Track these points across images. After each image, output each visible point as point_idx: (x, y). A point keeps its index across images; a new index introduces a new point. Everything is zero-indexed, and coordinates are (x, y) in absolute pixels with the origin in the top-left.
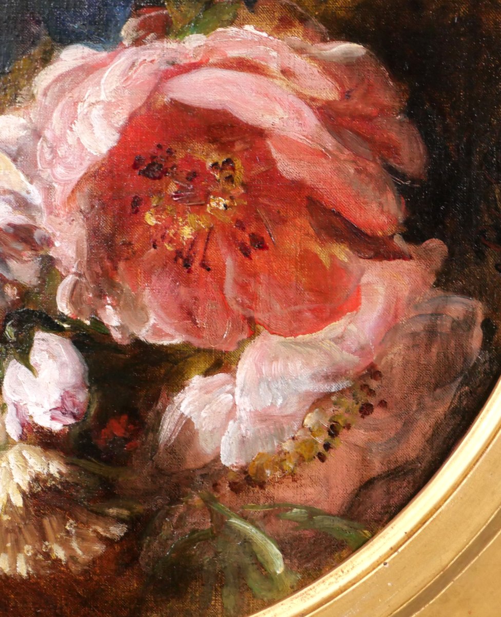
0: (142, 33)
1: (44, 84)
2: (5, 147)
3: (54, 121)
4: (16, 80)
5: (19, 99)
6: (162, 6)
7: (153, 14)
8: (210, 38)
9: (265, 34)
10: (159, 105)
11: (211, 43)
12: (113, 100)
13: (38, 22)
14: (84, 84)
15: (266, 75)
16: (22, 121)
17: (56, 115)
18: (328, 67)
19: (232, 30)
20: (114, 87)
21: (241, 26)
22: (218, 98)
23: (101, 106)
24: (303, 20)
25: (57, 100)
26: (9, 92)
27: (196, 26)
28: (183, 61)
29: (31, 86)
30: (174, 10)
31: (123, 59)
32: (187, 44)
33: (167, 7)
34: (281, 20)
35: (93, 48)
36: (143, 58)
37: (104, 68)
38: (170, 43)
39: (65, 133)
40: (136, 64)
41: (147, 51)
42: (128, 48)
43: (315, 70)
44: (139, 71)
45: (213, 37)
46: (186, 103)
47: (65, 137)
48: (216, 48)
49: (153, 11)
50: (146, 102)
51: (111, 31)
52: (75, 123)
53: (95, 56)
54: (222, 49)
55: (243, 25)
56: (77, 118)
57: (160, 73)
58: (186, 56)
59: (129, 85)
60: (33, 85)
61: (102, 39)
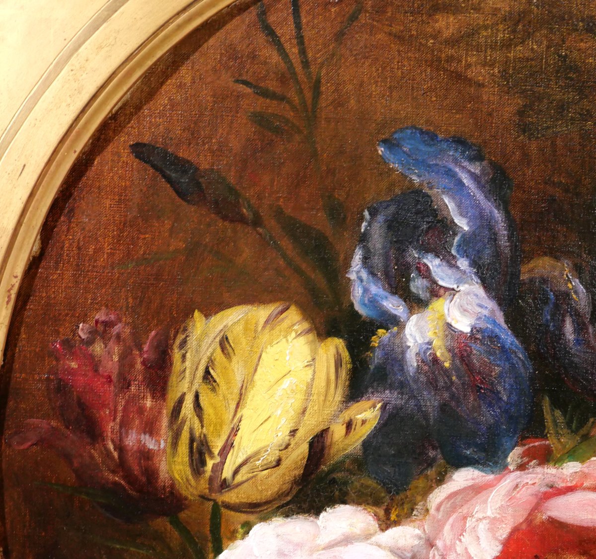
0: (526, 460)
1: (438, 500)
2: (399, 552)
3: (445, 534)
4: (413, 496)
5: (415, 513)
6: (545, 437)
7: (537, 444)
8: (585, 465)
10: (537, 521)
11: (586, 470)
12: (498, 516)
13: (434, 448)
14: (473, 501)
16: (418, 532)
17: (447, 528)
20: (499, 505)
22: (590, 517)
23: (487, 521)
25: (448, 515)
26: (406, 506)
27: (572, 454)
28: (561, 485)
29: (426, 501)
30: (555, 441)
31: (508, 481)
32: (564, 470)
33: (549, 438)
35: (482, 471)
36: (526, 481)
37: (491, 489)
38: (550, 469)
39: (455, 543)
40: (519, 486)
41: (530, 475)
42: (513, 472)
44: (521, 492)
45: (587, 465)
46: (562, 520)
47: (455, 546)
48: (590, 474)
49: (537, 441)
50: (527, 519)
51: (499, 458)
52: (463, 535)
53: (483, 478)
56: (465, 530)
57: (540, 494)
58: (564, 481)
59: (513, 503)
60: (428, 501)
61: (490, 464)
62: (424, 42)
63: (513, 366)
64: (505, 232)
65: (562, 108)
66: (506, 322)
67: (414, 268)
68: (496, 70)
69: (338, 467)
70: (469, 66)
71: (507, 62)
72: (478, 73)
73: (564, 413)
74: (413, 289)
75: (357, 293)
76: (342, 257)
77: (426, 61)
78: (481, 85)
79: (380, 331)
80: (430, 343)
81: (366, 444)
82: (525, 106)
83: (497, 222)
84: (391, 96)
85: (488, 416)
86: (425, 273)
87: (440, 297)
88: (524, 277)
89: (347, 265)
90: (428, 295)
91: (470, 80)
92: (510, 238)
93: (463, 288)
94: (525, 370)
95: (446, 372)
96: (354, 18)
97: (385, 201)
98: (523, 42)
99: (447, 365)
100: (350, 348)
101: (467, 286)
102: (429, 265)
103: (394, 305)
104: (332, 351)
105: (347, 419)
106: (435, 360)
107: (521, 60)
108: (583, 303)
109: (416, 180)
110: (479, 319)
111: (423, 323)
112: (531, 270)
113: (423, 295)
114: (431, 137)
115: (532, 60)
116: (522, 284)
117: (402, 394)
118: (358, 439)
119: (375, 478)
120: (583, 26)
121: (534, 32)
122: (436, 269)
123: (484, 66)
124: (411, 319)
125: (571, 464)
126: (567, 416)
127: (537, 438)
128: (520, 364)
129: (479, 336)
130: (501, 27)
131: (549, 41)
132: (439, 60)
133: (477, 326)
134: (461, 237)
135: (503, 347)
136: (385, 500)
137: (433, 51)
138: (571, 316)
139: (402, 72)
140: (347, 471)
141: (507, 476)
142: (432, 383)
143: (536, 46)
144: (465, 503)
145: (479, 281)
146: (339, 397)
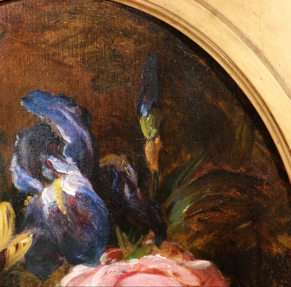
0: (109, 259)
1: (66, 282)
4: (53, 281)
6: (118, 247)
7: (114, 251)
8: (140, 260)
9: (165, 258)
11: (141, 263)
13: (62, 256)
14: (84, 282)
15: (166, 276)
18: (194, 272)
19: (150, 257)
21: (154, 255)
24: (182, 251)
27: (134, 255)
28: (129, 271)
29: (60, 283)
30: (124, 249)
31: (101, 270)
32: (130, 263)
33: (121, 248)
34: (172, 251)
35: (88, 266)
36: (110, 270)
37: (93, 275)
38: (123, 263)
40: (107, 273)
41: (112, 267)
42: (104, 266)
43: (188, 273)
44: (109, 276)
45: (142, 260)
48: (143, 264)
49: (115, 249)
51: (95, 259)
53: (89, 269)
54: (146, 265)
55: (155, 254)
57: (119, 276)
58: (130, 268)
59: (105, 282)
60: (61, 283)
61: (92, 262)
62: (40, 46)
63: (99, 211)
64: (90, 142)
65: (115, 77)
66: (93, 189)
67: (43, 164)
68: (79, 59)
69: (13, 268)
70: (64, 57)
71: (84, 54)
72: (70, 61)
73: (127, 234)
74: (44, 175)
75: (15, 179)
76: (6, 159)
77: (42, 56)
78: (72, 67)
79: (29, 197)
80: (55, 202)
81: (26, 255)
82: (95, 77)
83: (85, 137)
84: (25, 75)
85: (87, 238)
86: (49, 166)
87: (58, 177)
88: (101, 165)
89: (9, 163)
90: (52, 177)
91: (65, 64)
92: (93, 145)
93: (70, 172)
94: (105, 213)
95: (64, 216)
96: (2, 35)
97: (26, 130)
98: (91, 44)
99: (65, 213)
100: (14, 206)
101: (72, 171)
102: (52, 161)
103: (35, 184)
104: (5, 209)
105: (16, 243)
106: (58, 211)
107: (91, 53)
108: (133, 177)
109: (42, 118)
110: (79, 188)
111: (50, 192)
112: (104, 162)
113: (49, 177)
114: (47, 95)
115: (97, 52)
116: (101, 169)
117: (43, 229)
118: (22, 253)
119: (33, 273)
120: (122, 34)
121: (97, 38)
122: (55, 164)
123: (72, 57)
124: (44, 190)
125: (133, 260)
126: (129, 235)
127: (114, 248)
128: (102, 210)
129: (80, 197)
130: (79, 36)
131: (105, 42)
132: (49, 55)
133: (78, 192)
134: (67, 147)
135: (93, 202)
136: (39, 283)
137: (45, 51)
138: (128, 184)
139: (30, 62)
140: (18, 270)
141: (101, 268)
142: (58, 223)
143: (99, 45)
144: (80, 283)
145: (78, 169)
146: (10, 232)
